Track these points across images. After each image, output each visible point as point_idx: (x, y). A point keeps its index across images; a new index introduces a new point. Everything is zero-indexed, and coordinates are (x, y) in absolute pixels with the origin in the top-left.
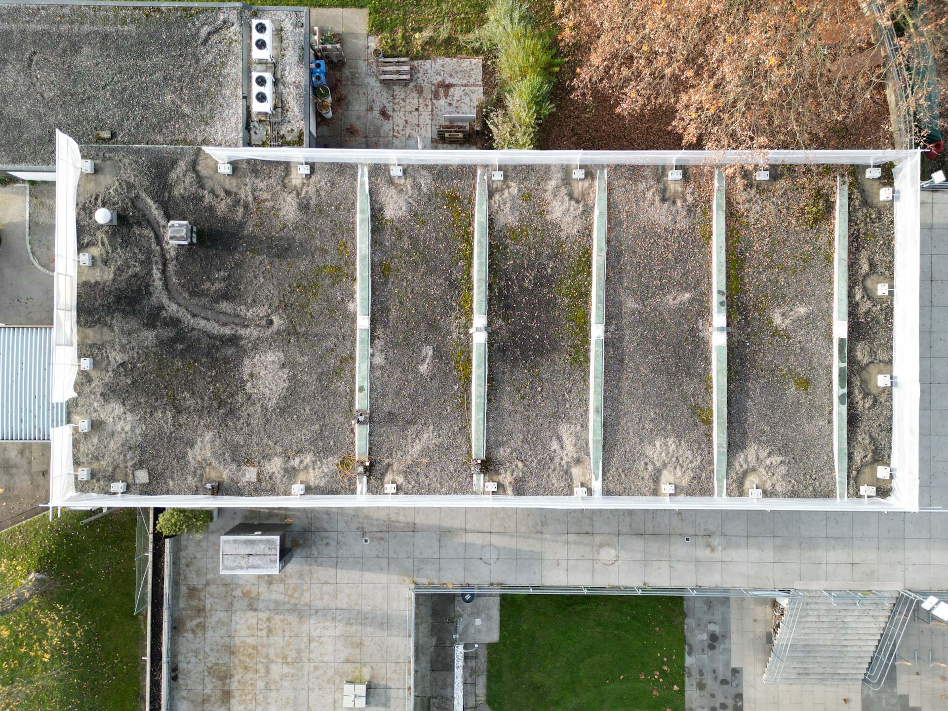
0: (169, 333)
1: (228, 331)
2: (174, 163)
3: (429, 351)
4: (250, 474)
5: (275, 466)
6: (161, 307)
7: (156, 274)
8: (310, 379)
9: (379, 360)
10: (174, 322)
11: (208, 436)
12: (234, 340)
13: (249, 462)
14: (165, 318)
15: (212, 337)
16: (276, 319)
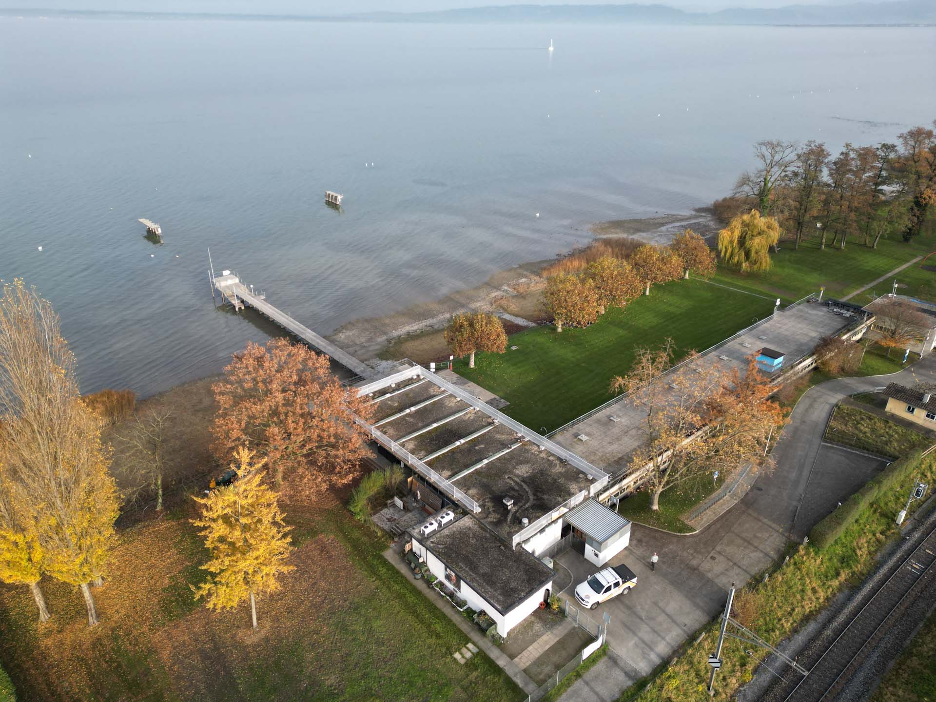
0: (538, 494)
1: (522, 483)
2: (491, 522)
3: (477, 448)
4: (551, 458)
5: (543, 455)
6: (534, 499)
7: (527, 506)
8: (513, 462)
9: (491, 454)
10: (534, 494)
11: (553, 471)
12: (523, 481)
13: (548, 460)
15: (528, 486)
16: (507, 477)
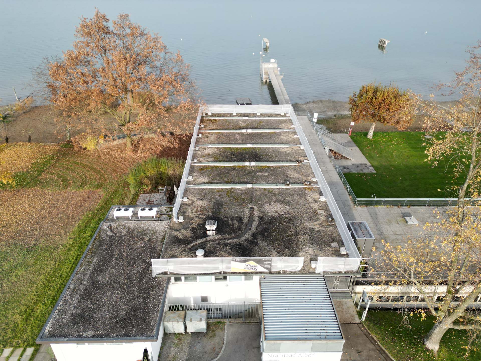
0: (259, 237)
1: (257, 219)
2: (174, 236)
3: (260, 173)
6: (247, 240)
7: (230, 241)
8: (275, 198)
9: (264, 182)
10: (254, 235)
11: (307, 224)
14: (252, 239)
15: (260, 224)
16: (250, 206)
